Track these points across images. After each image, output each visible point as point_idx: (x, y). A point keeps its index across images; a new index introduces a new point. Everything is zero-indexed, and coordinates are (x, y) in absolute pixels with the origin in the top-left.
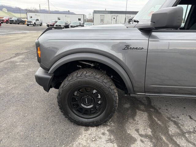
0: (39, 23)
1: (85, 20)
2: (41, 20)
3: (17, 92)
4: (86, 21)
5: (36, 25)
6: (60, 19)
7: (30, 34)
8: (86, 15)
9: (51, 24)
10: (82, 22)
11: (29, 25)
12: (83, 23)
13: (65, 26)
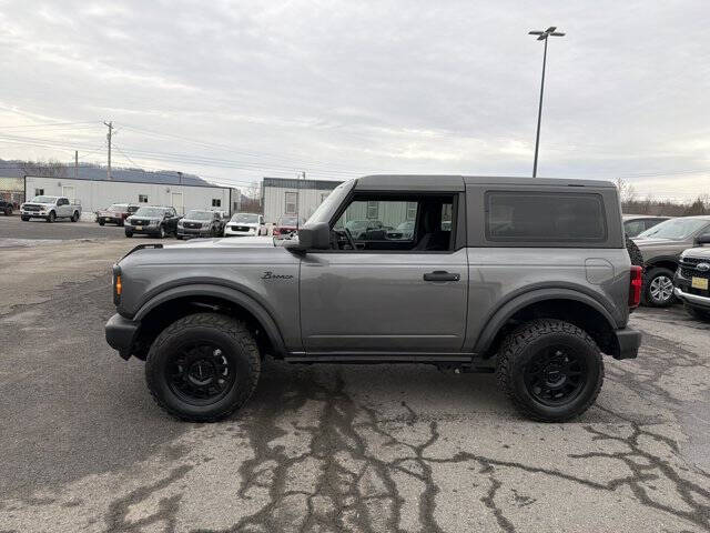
0: (68, 213)
1: (235, 204)
2: (78, 202)
3: (43, 381)
4: (239, 207)
5: (55, 217)
6: (146, 201)
7: (39, 251)
8: (238, 188)
9: (114, 216)
10: (223, 210)
11: (32, 219)
12: (227, 214)
13: (162, 224)
